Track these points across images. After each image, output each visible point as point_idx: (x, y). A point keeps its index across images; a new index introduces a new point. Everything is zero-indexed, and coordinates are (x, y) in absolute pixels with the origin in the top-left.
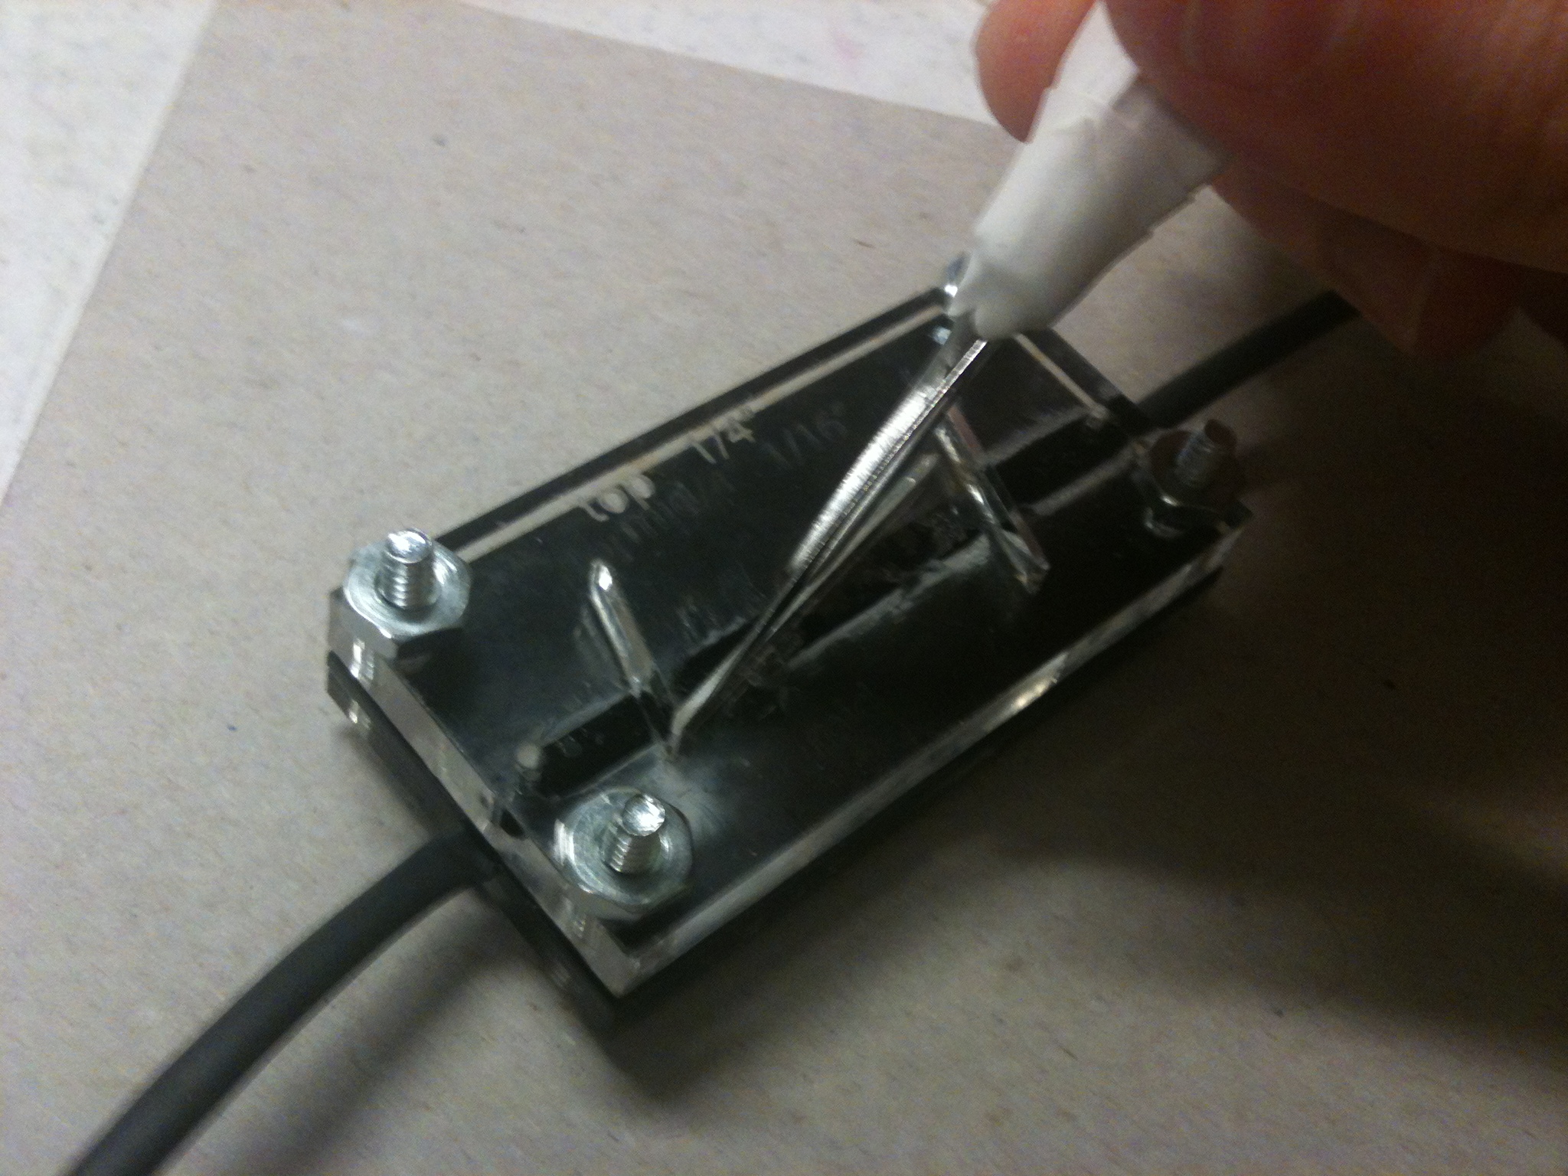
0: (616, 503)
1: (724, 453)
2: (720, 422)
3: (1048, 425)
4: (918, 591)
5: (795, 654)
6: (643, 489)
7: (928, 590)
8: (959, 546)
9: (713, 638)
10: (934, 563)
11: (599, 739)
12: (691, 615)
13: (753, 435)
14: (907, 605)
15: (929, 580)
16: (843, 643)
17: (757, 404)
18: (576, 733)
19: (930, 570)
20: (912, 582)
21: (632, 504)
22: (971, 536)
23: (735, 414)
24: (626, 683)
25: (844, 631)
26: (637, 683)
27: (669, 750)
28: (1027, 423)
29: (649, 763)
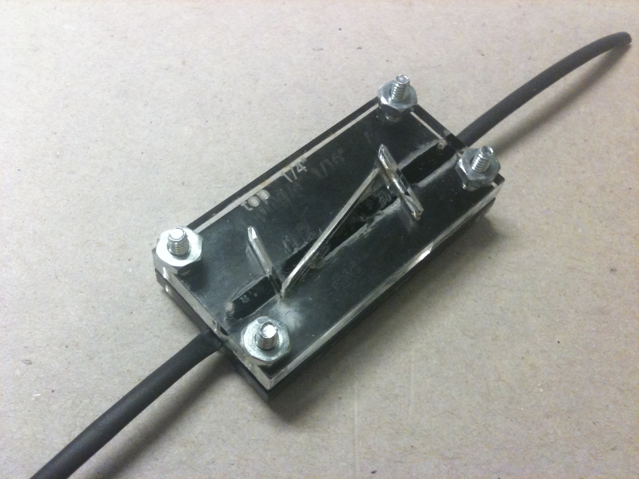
0: (255, 203)
1: (296, 178)
2: (293, 164)
3: (423, 149)
4: (373, 224)
5: (327, 254)
6: (265, 196)
7: (377, 223)
8: (389, 204)
9: (296, 251)
10: (380, 212)
11: (256, 295)
12: (288, 243)
13: (306, 168)
14: (369, 230)
15: (378, 219)
16: (345, 248)
17: (307, 155)
18: (247, 293)
19: (378, 215)
20: (372, 220)
21: (262, 202)
22: (394, 198)
23: (299, 160)
24: (264, 272)
25: (345, 243)
26: (268, 272)
27: (281, 297)
28: (415, 149)
29: (275, 302)
